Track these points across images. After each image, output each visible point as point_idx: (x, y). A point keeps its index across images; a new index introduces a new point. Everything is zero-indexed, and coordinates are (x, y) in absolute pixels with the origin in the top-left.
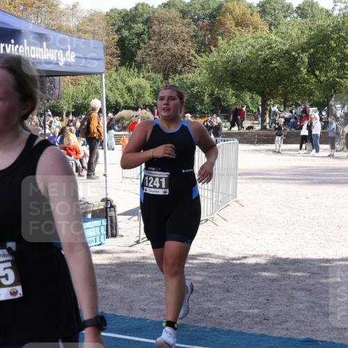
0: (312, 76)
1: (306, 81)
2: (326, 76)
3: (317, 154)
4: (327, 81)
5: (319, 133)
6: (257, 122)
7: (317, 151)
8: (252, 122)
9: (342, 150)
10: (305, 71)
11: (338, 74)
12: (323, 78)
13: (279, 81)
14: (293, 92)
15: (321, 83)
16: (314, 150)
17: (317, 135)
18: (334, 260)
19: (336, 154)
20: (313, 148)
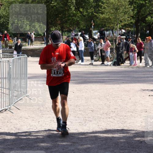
0: (79, 12)
1: (74, 15)
2: (87, 12)
3: (82, 63)
4: (87, 15)
5: (83, 49)
6: (44, 42)
7: (82, 61)
8: (41, 42)
9: (98, 60)
10: (73, 9)
11: (95, 10)
12: (85, 13)
13: (57, 16)
14: (66, 22)
15: (84, 16)
16: (80, 61)
17: (82, 50)
18: (87, 133)
19: (95, 63)
20: (80, 60)
